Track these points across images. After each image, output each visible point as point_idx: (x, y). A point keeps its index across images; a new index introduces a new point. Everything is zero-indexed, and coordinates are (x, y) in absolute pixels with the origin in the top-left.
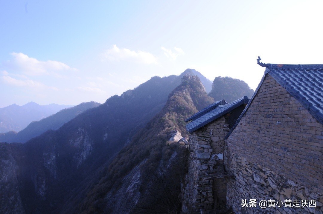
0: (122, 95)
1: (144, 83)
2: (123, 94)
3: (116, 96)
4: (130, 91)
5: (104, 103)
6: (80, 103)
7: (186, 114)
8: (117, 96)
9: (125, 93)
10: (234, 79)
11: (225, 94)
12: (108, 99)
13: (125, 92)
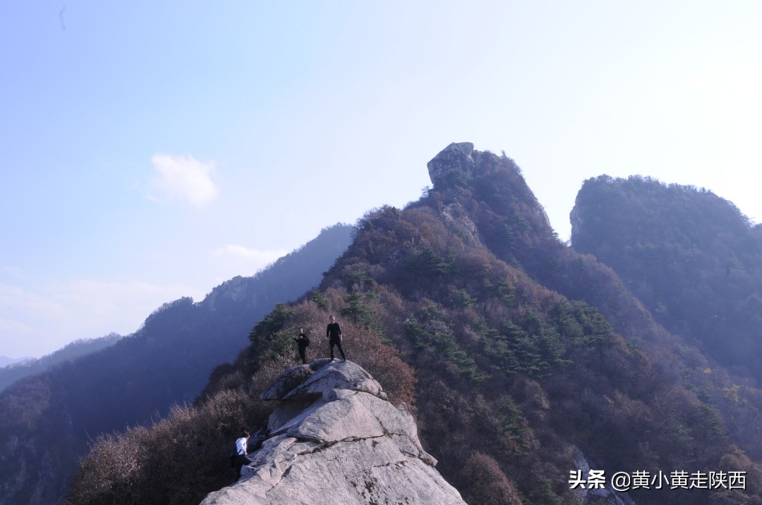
0: (209, 297)
1: (294, 253)
2: (211, 294)
3: (184, 305)
4: (238, 281)
5: (134, 332)
6: (68, 343)
7: (466, 296)
8: (186, 302)
9: (220, 291)
10: (667, 186)
11: (639, 245)
12: (151, 316)
13: (219, 287)
